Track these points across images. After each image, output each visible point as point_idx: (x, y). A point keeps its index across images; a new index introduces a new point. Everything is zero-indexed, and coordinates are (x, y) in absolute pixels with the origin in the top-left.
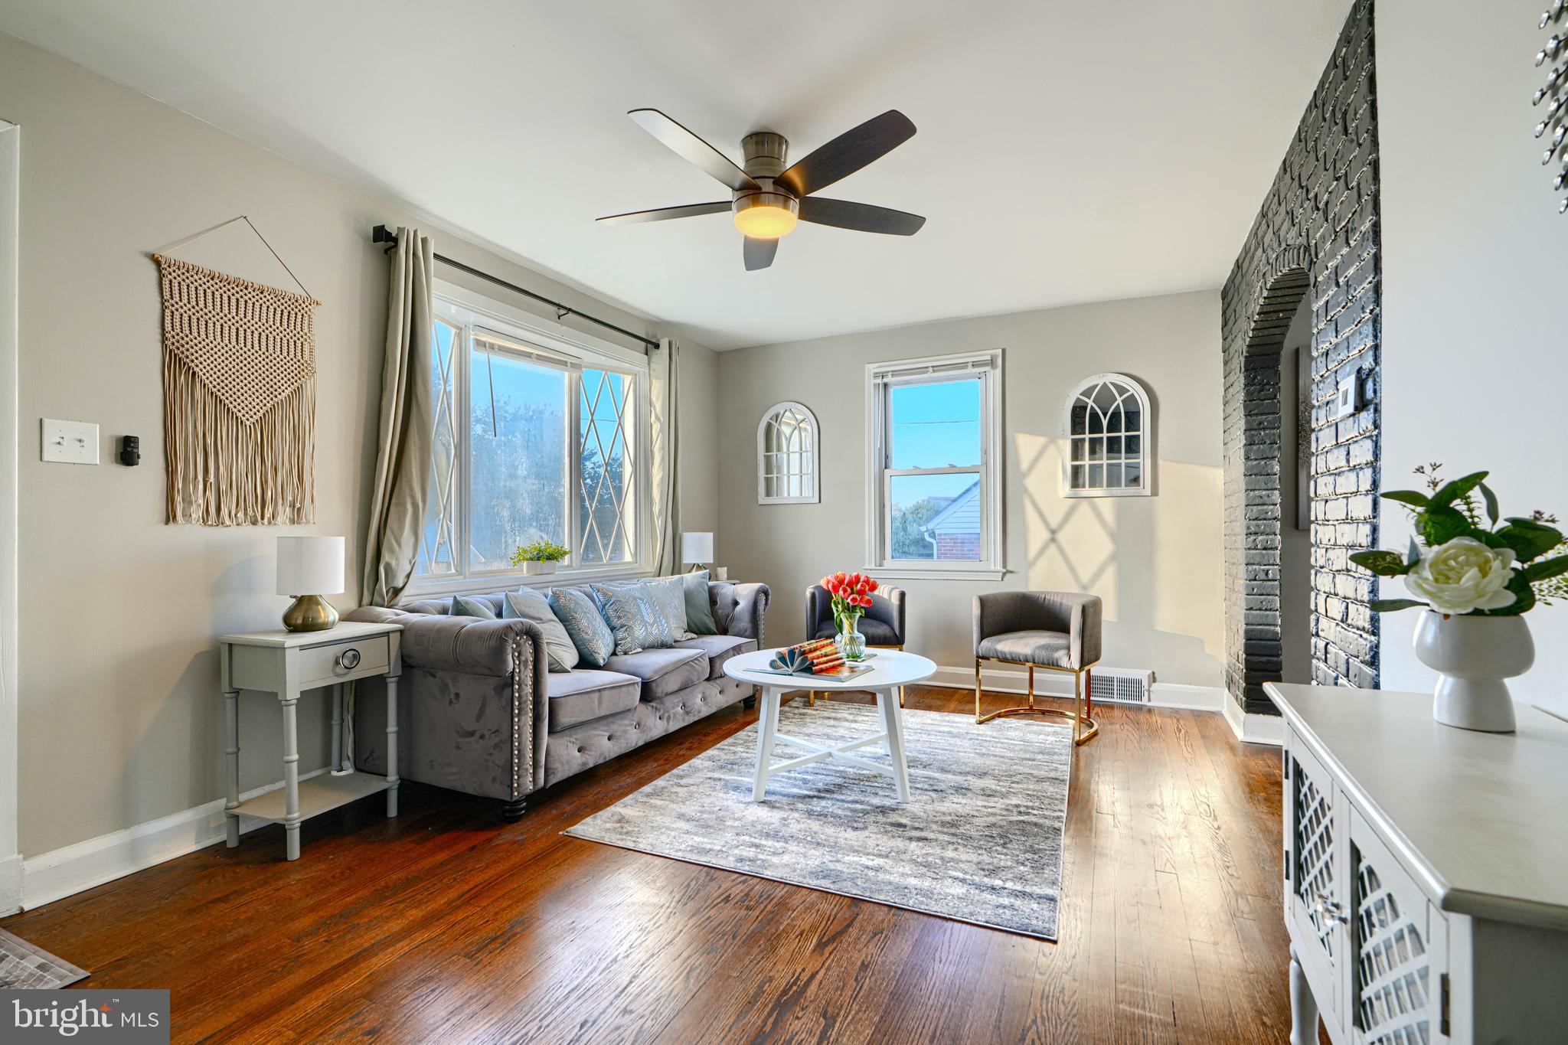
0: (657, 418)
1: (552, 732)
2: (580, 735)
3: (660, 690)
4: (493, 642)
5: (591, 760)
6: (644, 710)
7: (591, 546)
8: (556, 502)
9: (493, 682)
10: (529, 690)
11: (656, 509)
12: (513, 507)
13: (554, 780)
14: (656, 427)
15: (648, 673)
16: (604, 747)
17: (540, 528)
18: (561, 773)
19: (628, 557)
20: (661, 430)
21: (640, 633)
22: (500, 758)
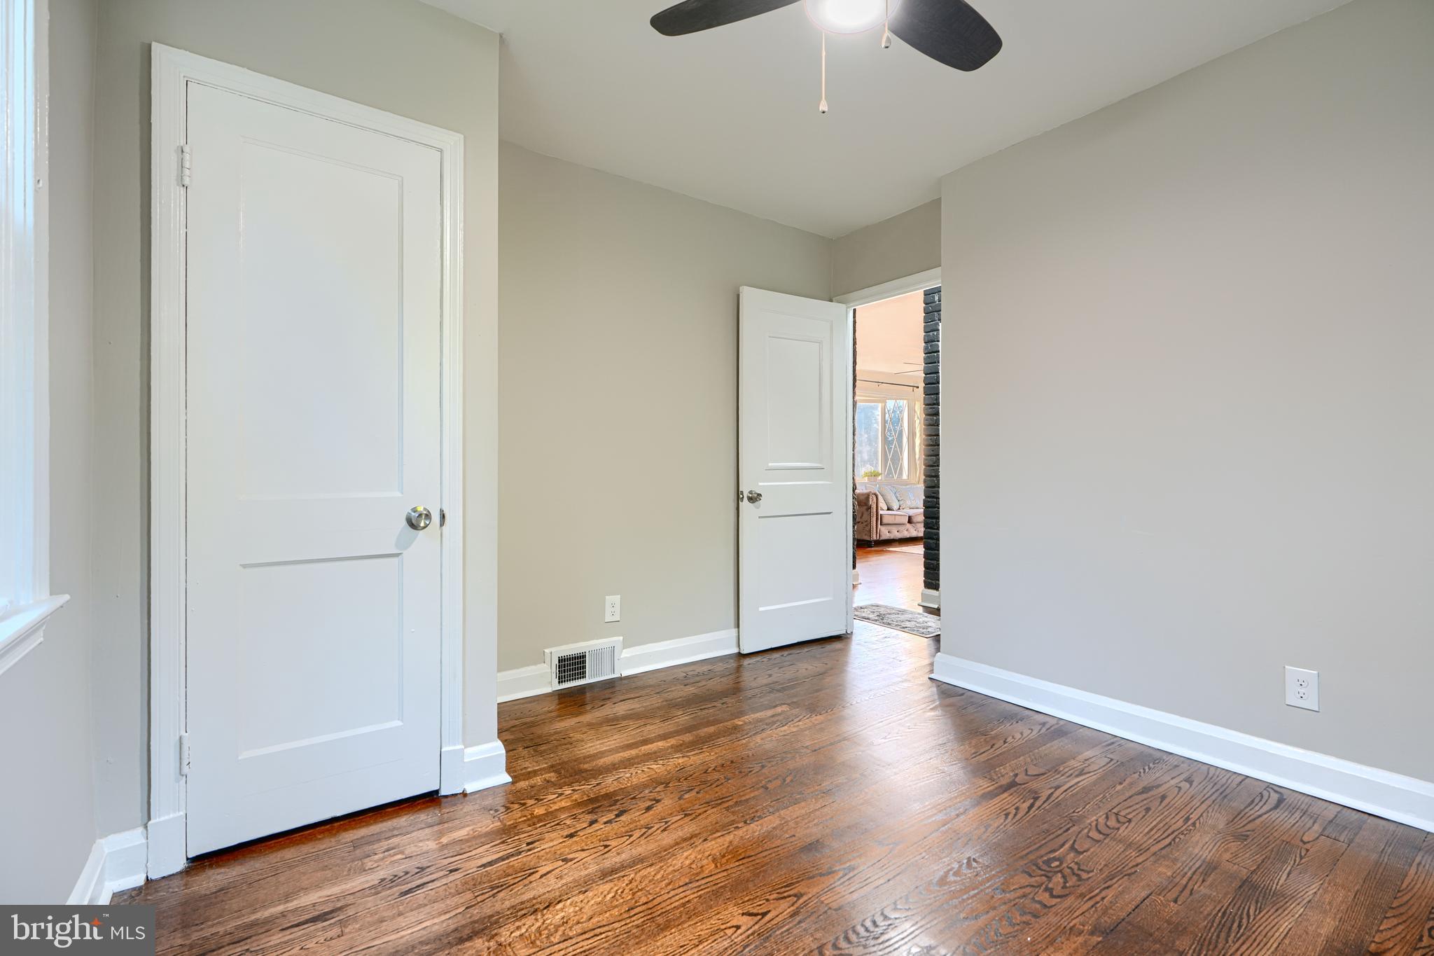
0: (918, 418)
1: (881, 524)
2: (889, 528)
3: (914, 520)
4: (866, 496)
5: (892, 536)
6: (908, 525)
7: (890, 472)
8: (876, 453)
9: (865, 507)
10: (875, 510)
11: (917, 456)
12: (861, 457)
13: (881, 539)
14: (918, 422)
15: (911, 514)
16: (896, 534)
17: (871, 465)
18: (884, 537)
19: (905, 476)
20: (920, 423)
21: (908, 503)
22: (867, 528)
